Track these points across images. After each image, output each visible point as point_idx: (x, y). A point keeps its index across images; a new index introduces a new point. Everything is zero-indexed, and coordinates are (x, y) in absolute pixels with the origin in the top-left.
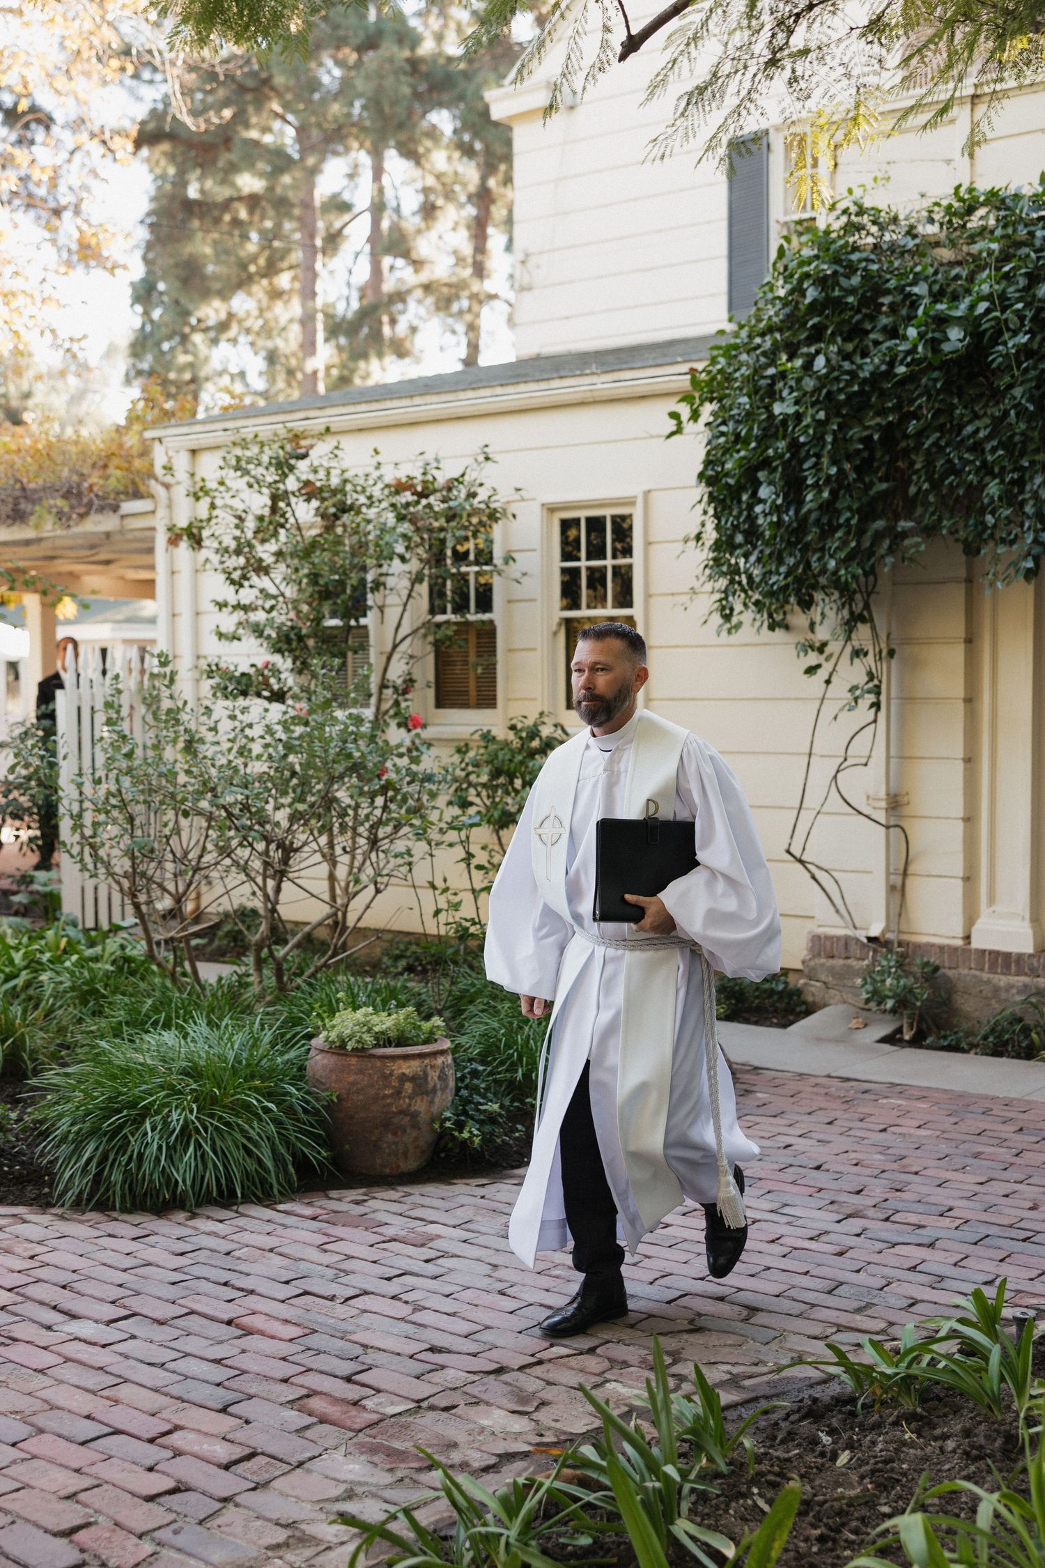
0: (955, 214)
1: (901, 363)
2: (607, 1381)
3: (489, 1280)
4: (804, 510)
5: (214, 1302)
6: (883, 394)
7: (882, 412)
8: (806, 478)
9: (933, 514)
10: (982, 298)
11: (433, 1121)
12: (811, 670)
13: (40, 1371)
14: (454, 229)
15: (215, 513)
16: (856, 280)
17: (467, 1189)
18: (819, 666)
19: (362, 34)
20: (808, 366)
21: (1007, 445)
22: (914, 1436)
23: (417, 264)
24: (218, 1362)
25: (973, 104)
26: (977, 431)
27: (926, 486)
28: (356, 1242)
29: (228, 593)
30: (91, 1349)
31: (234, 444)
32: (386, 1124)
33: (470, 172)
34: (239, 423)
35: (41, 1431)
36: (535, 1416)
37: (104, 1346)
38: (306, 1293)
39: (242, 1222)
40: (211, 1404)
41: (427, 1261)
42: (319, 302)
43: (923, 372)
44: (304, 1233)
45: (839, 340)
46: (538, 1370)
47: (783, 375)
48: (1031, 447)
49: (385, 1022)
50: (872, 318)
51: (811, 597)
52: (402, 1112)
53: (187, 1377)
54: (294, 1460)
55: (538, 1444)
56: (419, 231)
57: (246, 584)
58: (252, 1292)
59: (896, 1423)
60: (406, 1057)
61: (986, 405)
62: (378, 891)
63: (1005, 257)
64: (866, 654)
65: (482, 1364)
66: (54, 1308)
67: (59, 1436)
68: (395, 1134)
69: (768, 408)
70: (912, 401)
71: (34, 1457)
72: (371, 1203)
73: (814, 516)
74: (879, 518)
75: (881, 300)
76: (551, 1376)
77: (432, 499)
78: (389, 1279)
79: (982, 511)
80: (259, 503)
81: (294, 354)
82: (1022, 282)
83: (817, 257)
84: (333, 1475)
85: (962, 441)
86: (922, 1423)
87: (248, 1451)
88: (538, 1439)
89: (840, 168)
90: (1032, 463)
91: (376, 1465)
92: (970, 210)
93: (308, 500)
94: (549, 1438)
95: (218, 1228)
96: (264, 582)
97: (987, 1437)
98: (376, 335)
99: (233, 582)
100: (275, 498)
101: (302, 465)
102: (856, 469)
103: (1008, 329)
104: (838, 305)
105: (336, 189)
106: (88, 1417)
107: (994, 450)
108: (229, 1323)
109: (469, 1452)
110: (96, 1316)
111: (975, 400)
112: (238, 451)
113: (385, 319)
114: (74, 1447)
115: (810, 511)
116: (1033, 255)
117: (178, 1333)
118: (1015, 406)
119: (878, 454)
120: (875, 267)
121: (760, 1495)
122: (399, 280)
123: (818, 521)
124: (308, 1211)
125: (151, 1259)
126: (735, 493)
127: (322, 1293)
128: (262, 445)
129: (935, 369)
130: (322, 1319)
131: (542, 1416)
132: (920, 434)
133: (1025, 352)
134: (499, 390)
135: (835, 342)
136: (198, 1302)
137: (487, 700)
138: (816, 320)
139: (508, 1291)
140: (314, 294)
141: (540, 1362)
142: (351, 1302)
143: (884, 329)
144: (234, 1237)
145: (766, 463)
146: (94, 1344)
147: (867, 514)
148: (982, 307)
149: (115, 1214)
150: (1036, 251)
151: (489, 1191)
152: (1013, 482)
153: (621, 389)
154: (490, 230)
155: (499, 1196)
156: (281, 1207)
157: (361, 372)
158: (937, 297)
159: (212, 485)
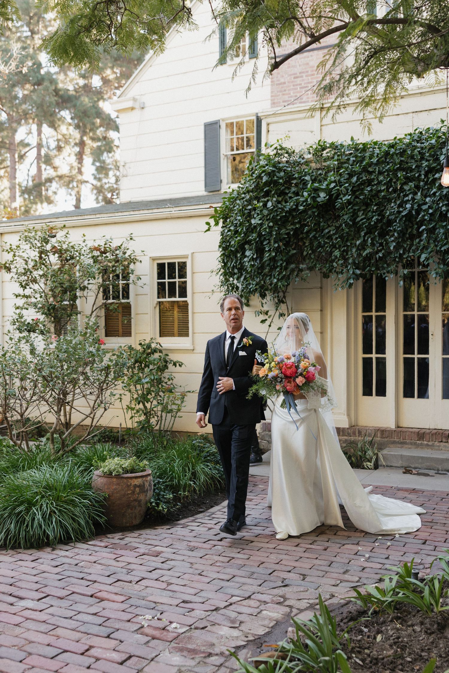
0: (318, 151)
1: (301, 205)
2: (261, 611)
3: (191, 569)
4: (264, 260)
5: (82, 587)
6: (294, 217)
7: (294, 224)
8: (265, 248)
9: (312, 262)
10: (331, 182)
11: (146, 503)
12: (263, 321)
13: (16, 625)
14: (69, 156)
15: (15, 258)
16: (282, 174)
17: (164, 531)
18: (266, 320)
19: (36, 79)
20: (265, 205)
21: (341, 237)
22: (401, 626)
23: (55, 168)
24: (95, 614)
25: (321, 111)
26: (330, 231)
27: (310, 252)
28: (129, 557)
29: (20, 291)
30: (35, 613)
31: (26, 231)
32: (128, 506)
33: (77, 135)
34: (26, 223)
35: (30, 654)
36: (240, 628)
37: (41, 611)
38: (118, 580)
39: (76, 550)
40: (101, 634)
41: (162, 563)
42: (17, 181)
43: (309, 209)
44: (104, 554)
45: (276, 196)
46: (231, 608)
47: (255, 209)
48: (350, 238)
49: (127, 463)
50: (289, 188)
51: (265, 293)
52: (135, 500)
53: (85, 623)
54: (150, 657)
55: (247, 641)
56: (56, 156)
57: (28, 287)
58: (95, 581)
59: (392, 621)
60: (136, 477)
61: (333, 222)
62: (105, 410)
63: (339, 168)
64: (285, 315)
65: (207, 607)
66: (10, 595)
67: (40, 655)
68: (132, 509)
69: (249, 221)
70: (306, 220)
71: (33, 667)
72: (126, 539)
73: (267, 263)
74: (292, 264)
75: (292, 182)
76: (238, 610)
77: (108, 254)
78: (150, 572)
79: (333, 261)
80: (34, 254)
81: (7, 201)
82: (346, 176)
83: (267, 165)
84: (169, 663)
85: (324, 235)
86: (402, 620)
87: (128, 655)
88: (246, 639)
89: (270, 132)
90: (351, 244)
91: (185, 657)
92: (323, 149)
93: (54, 254)
94: (251, 638)
95: (67, 553)
96: (36, 287)
97: (430, 624)
98: (40, 195)
99: (22, 286)
100: (41, 253)
101: (53, 240)
102: (284, 245)
103: (342, 194)
104: (276, 183)
105: (23, 138)
106: (48, 645)
107: (336, 239)
108: (92, 596)
109: (221, 647)
110: (32, 597)
111: (328, 220)
112: (26, 234)
113: (43, 188)
114: (49, 660)
115: (266, 261)
116: (350, 166)
117: (71, 603)
118: (344, 223)
119: (292, 240)
120: (289, 169)
121: (356, 657)
122: (48, 174)
123: (268, 265)
124: (103, 544)
125: (45, 570)
126: (235, 253)
127: (126, 580)
128: (36, 231)
129: (314, 208)
130: (131, 592)
131: (242, 627)
132: (308, 232)
133: (349, 202)
134: (132, 213)
135: (275, 197)
136: (74, 587)
137: (127, 333)
138: (267, 188)
139: (202, 573)
140: (15, 178)
141: (231, 604)
142: (139, 583)
143: (294, 192)
144: (76, 557)
145: (249, 242)
146: (36, 610)
147: (288, 263)
148: (333, 185)
149: (19, 550)
150: (351, 165)
151: (173, 530)
152: (344, 251)
153: (182, 214)
154: (84, 157)
155: (178, 533)
156: (90, 543)
157: (33, 209)
158: (314, 181)
159: (14, 247)
